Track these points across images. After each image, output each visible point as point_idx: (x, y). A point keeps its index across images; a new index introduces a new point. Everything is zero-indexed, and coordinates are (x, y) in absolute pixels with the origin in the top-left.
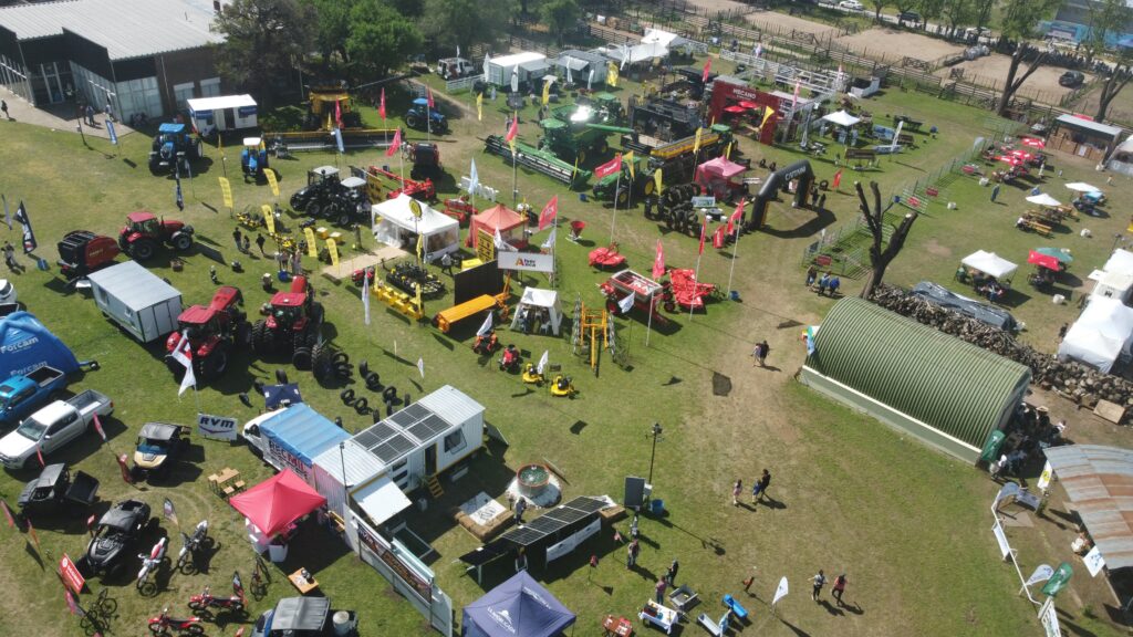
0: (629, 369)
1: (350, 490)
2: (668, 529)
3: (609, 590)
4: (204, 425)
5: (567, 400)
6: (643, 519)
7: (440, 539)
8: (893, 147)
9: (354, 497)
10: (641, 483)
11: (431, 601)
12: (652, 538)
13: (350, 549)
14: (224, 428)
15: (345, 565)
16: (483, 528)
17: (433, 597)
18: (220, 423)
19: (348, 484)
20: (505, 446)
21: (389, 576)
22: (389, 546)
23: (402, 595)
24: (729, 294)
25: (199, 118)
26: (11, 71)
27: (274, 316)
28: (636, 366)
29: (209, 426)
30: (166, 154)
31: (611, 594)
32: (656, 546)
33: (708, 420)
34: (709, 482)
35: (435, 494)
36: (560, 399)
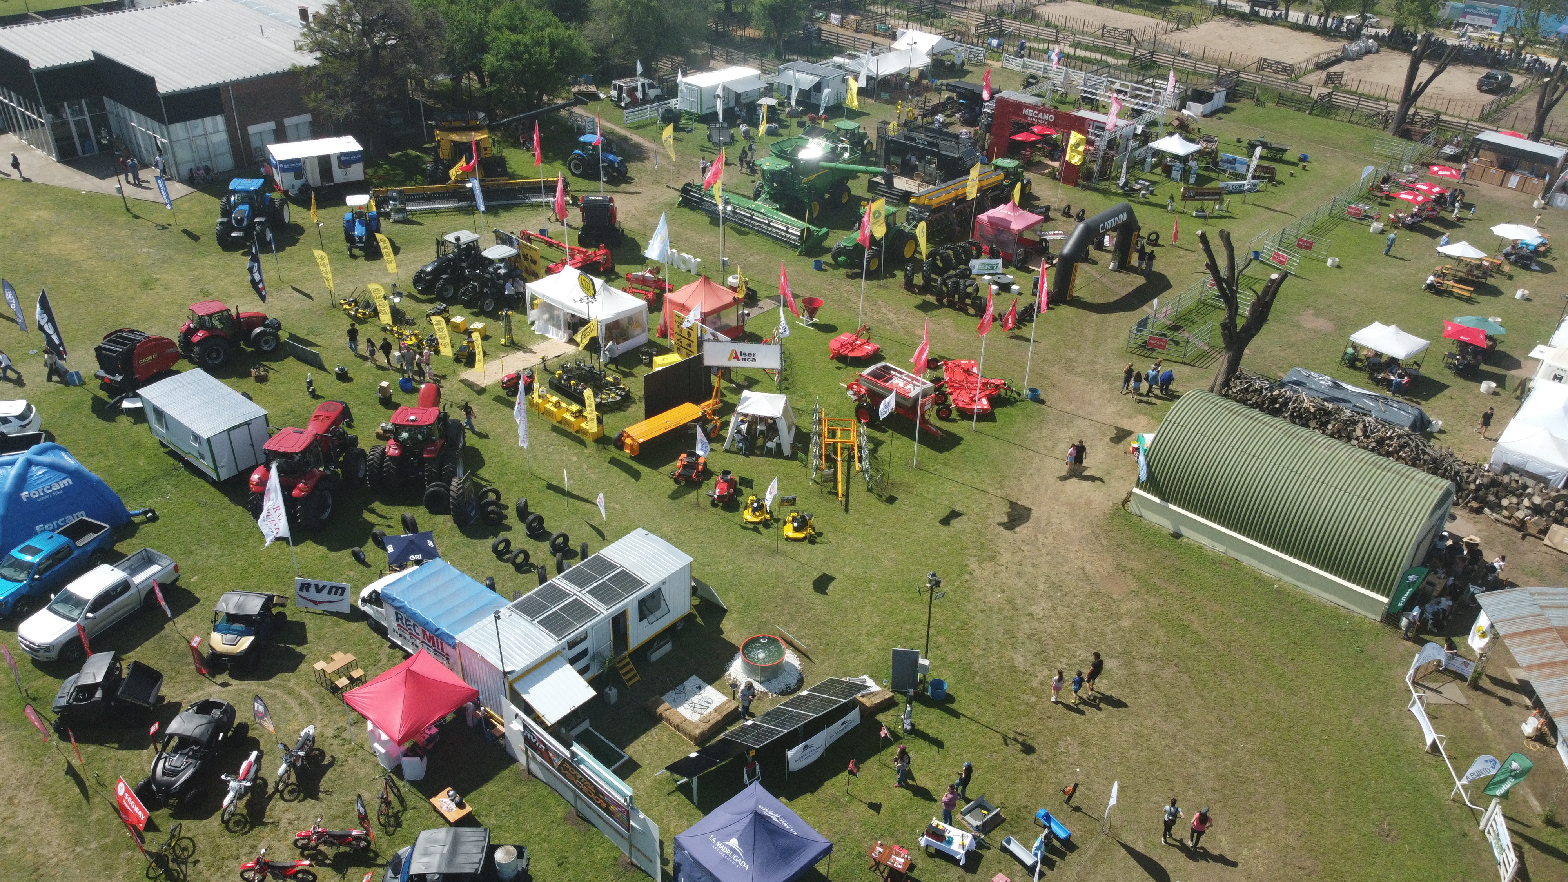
0: (891, 500)
1: (511, 677)
2: (954, 720)
3: (876, 807)
4: (304, 593)
5: (806, 545)
6: (919, 708)
7: (637, 742)
8: (1247, 183)
9: (516, 686)
10: (914, 657)
11: (629, 828)
12: (932, 733)
13: (513, 760)
14: (332, 597)
15: (508, 782)
16: (697, 727)
17: (632, 823)
18: (327, 590)
19: (507, 669)
20: (721, 612)
21: (570, 796)
22: (567, 753)
23: (589, 822)
24: (1026, 392)
25: (283, 170)
26: (23, 113)
27: (396, 439)
28: (900, 496)
29: (312, 594)
30: (239, 222)
31: (878, 812)
32: (939, 744)
33: (1003, 568)
34: (1008, 653)
35: (628, 680)
36: (796, 543)
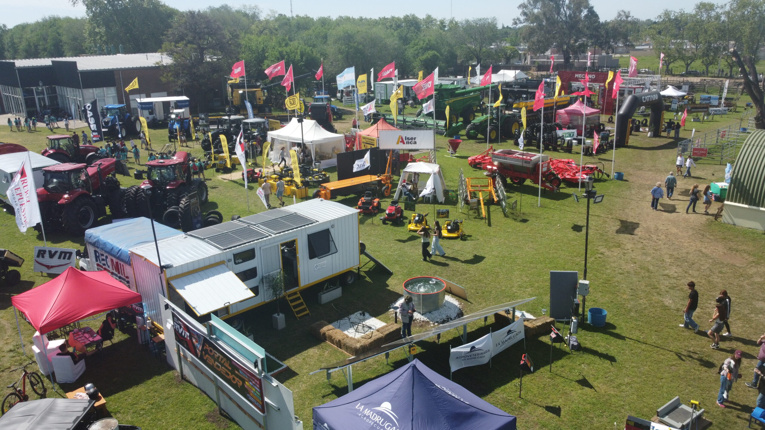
0: (524, 221)
2: (620, 342)
3: (556, 411)
4: (40, 260)
5: (459, 242)
6: (582, 332)
7: (298, 356)
8: (721, 108)
9: (173, 283)
10: (573, 277)
11: (263, 407)
12: (601, 350)
14: (62, 261)
16: (358, 341)
18: (58, 255)
20: (389, 274)
22: (204, 330)
23: (232, 420)
24: (613, 175)
25: (142, 109)
26: (13, 97)
28: (531, 220)
29: (47, 260)
31: (559, 415)
32: (612, 359)
33: (630, 251)
34: (656, 298)
35: (298, 312)
36: (451, 241)
